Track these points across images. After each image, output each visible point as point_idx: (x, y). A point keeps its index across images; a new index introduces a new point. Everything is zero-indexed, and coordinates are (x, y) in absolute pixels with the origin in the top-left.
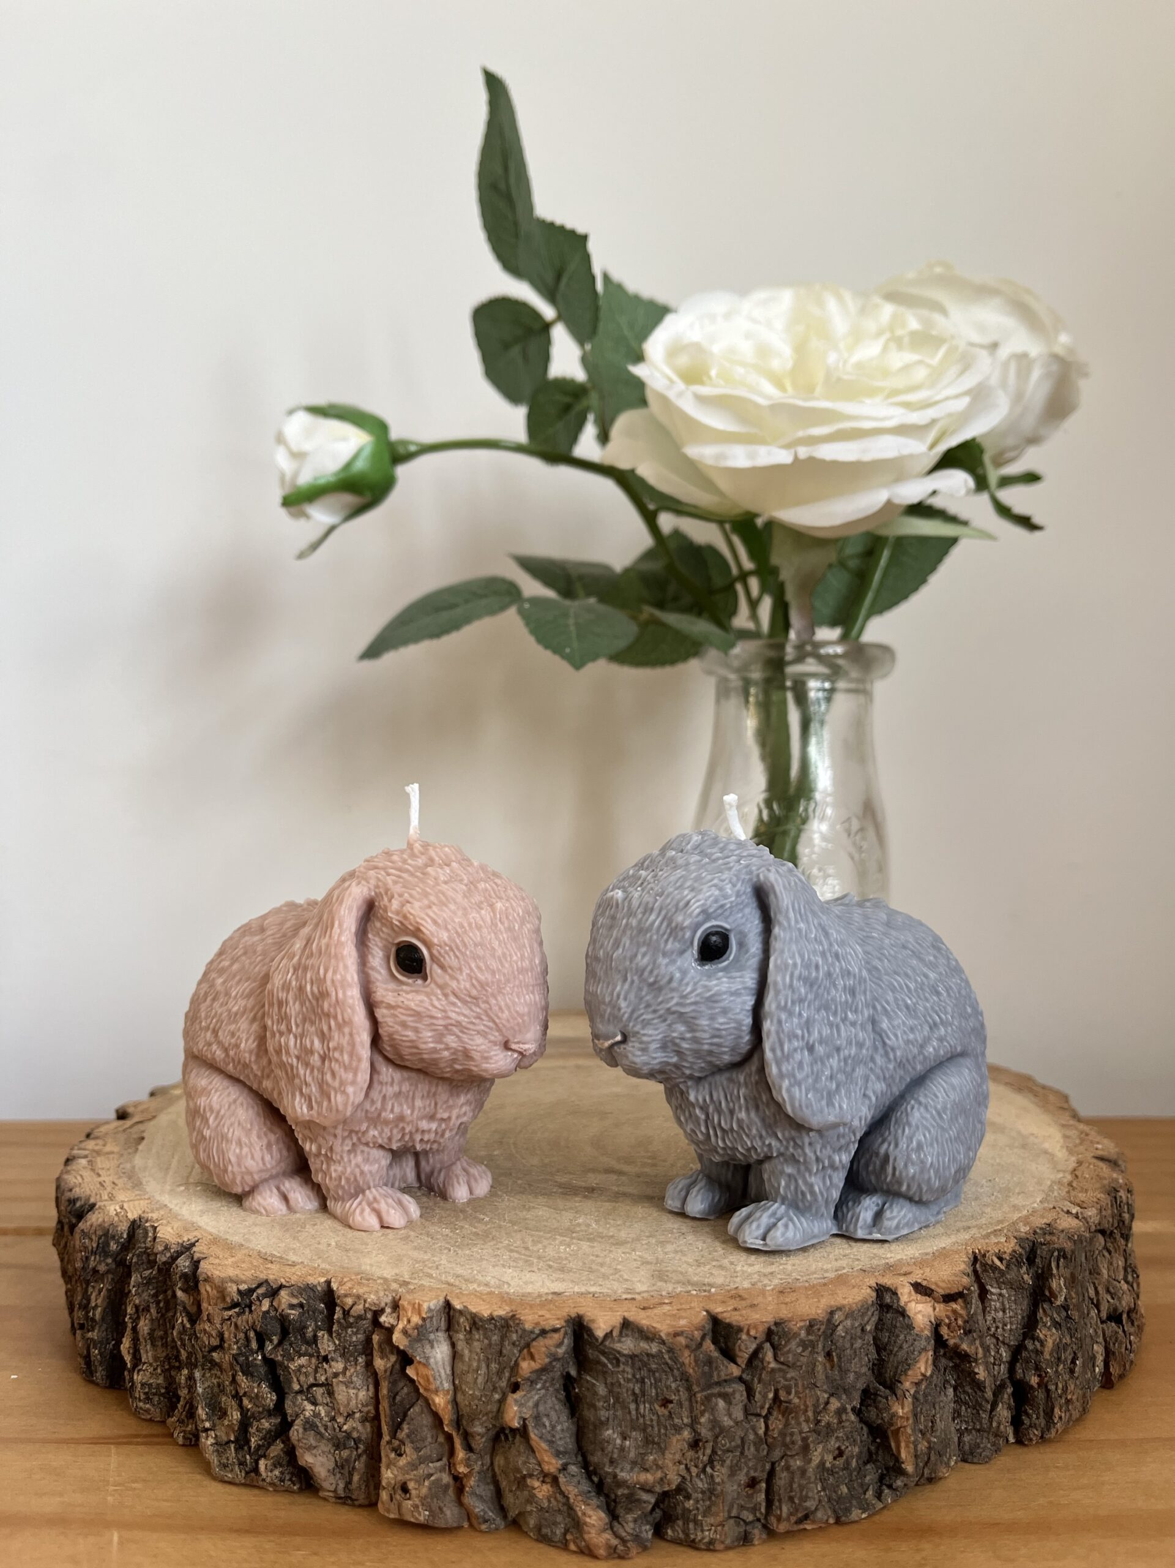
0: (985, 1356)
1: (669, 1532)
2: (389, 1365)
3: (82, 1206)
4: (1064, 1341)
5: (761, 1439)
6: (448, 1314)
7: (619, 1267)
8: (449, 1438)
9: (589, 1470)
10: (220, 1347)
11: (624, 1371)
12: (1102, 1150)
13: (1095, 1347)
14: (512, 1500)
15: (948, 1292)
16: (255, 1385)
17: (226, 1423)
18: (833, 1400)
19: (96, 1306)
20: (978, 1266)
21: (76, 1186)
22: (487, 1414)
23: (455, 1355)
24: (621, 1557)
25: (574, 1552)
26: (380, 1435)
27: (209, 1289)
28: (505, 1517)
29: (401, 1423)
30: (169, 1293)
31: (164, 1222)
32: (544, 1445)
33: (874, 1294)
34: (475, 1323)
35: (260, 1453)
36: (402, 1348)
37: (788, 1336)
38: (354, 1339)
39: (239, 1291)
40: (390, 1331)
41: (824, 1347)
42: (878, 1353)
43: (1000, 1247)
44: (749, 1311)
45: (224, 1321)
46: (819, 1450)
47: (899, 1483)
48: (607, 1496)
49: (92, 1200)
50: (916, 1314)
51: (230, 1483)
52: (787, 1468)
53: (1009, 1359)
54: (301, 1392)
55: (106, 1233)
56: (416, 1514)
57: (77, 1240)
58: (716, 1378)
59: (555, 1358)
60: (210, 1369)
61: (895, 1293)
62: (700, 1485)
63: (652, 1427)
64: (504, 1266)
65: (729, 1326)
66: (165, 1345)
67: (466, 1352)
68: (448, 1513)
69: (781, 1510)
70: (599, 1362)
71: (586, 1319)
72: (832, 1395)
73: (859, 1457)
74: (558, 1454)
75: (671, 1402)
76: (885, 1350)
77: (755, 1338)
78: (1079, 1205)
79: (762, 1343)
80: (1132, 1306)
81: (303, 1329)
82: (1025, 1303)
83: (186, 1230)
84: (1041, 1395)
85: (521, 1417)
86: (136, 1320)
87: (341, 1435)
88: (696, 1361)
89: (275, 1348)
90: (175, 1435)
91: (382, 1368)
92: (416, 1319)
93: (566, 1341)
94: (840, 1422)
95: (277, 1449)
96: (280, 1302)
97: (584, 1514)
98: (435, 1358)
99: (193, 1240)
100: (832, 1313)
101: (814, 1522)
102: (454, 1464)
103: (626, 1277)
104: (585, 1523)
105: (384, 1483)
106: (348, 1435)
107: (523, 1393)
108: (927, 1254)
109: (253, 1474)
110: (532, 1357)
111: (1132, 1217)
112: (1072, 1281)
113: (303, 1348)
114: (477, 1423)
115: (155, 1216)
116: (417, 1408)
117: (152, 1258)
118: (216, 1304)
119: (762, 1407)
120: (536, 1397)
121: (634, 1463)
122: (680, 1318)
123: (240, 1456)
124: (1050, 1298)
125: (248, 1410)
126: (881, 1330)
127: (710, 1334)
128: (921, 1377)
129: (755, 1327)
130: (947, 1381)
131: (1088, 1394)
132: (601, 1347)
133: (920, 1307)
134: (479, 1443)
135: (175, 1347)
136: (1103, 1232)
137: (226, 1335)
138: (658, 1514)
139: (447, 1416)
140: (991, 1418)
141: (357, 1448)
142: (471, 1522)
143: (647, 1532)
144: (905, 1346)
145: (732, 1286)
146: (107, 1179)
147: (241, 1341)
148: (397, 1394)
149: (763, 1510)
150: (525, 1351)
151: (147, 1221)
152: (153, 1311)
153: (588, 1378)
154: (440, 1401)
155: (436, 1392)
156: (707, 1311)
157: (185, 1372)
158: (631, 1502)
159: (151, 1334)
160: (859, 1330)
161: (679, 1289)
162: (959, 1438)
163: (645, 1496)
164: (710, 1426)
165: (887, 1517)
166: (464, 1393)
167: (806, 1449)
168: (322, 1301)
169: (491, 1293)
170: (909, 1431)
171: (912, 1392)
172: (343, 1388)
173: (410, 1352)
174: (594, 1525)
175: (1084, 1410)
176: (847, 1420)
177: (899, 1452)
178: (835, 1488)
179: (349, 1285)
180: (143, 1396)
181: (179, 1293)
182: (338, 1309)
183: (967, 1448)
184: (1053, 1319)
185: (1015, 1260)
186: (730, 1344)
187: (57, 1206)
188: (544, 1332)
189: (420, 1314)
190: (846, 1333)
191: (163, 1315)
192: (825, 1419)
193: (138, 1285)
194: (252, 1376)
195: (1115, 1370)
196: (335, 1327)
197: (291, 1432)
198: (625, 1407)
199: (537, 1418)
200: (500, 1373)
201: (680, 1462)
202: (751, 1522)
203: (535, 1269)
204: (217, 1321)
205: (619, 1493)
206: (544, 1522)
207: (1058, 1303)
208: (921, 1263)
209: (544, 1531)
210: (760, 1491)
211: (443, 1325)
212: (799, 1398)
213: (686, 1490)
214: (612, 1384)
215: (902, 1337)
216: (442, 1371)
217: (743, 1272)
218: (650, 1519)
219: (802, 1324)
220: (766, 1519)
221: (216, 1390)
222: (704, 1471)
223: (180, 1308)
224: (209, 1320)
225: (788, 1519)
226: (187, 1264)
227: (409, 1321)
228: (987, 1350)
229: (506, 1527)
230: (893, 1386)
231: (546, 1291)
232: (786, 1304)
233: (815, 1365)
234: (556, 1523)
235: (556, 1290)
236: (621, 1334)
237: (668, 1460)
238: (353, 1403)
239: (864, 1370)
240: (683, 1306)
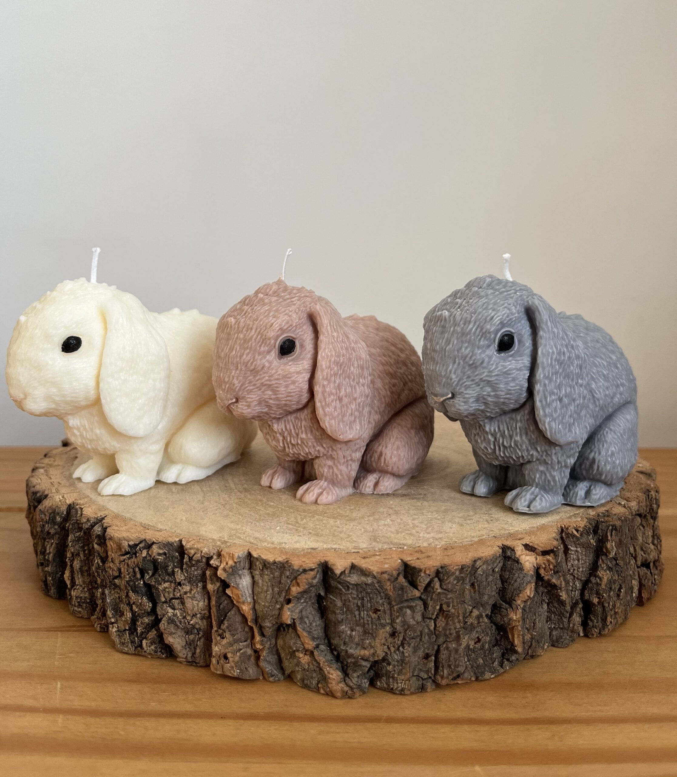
0: (566, 586)
1: (378, 683)
2: (216, 588)
3: (40, 496)
4: (614, 578)
5: (431, 631)
6: (250, 559)
7: (351, 534)
8: (251, 629)
9: (332, 648)
10: (119, 577)
11: (352, 593)
12: (642, 467)
13: (633, 582)
14: (287, 664)
15: (545, 549)
16: (140, 598)
17: (123, 619)
18: (474, 610)
19: (50, 553)
20: (563, 534)
21: (37, 484)
22: (272, 616)
23: (254, 583)
24: (350, 698)
25: (323, 694)
26: (212, 627)
27: (112, 544)
28: (283, 674)
29: (223, 621)
30: (91, 545)
31: (87, 505)
32: (305, 634)
33: (501, 551)
34: (265, 565)
35: (143, 637)
36: (223, 578)
37: (449, 574)
38: (196, 573)
39: (129, 546)
40: (216, 569)
41: (470, 581)
42: (503, 584)
43: (578, 523)
44: (426, 559)
45: (121, 562)
46: (466, 638)
47: (513, 658)
48: (342, 663)
49: (46, 493)
50: (525, 562)
52: (447, 648)
53: (580, 588)
54: (165, 602)
55: (54, 512)
56: (232, 672)
57: (37, 516)
58: (405, 598)
59: (311, 585)
60: (114, 589)
61: (513, 550)
62: (396, 657)
63: (368, 624)
64: (283, 533)
65: (414, 568)
66: (89, 575)
67: (260, 581)
68: (251, 671)
69: (443, 672)
70: (337, 588)
71: (330, 563)
72: (474, 607)
73: (490, 642)
74: (313, 639)
75: (379, 611)
76: (506, 582)
77: (429, 575)
78: (626, 500)
79: (433, 578)
80: (657, 558)
81: (166, 567)
82: (591, 555)
83: (100, 510)
84: (599, 609)
85: (292, 618)
86: (72, 561)
87: (189, 627)
88: (394, 588)
89: (150, 577)
90: (95, 626)
91: (212, 589)
92: (231, 563)
93: (318, 576)
94: (479, 623)
95: (153, 634)
96: (152, 552)
97: (329, 673)
98: (242, 584)
99: (103, 516)
100: (475, 561)
101: (462, 679)
102: (254, 644)
103: (354, 539)
104: (329, 678)
105: (213, 654)
106: (193, 627)
107: (293, 605)
108: (534, 527)
109: (139, 648)
110: (298, 585)
111: (659, 506)
112: (620, 544)
113: (167, 578)
114: (267, 621)
115: (81, 502)
116: (233, 612)
117: (80, 526)
118: (116, 552)
119: (433, 614)
120: (301, 607)
121: (358, 644)
122: (385, 563)
123: (132, 638)
124: (607, 553)
125: (136, 612)
126: (505, 571)
127: (403, 573)
128: (527, 598)
129: (429, 569)
130: (544, 600)
131: (628, 609)
132: (339, 580)
133: (528, 558)
134: (268, 632)
135: (94, 576)
136: (640, 515)
137: (122, 570)
138: (372, 673)
139: (250, 617)
140: (569, 622)
141: (199, 634)
142: (264, 676)
143: (365, 683)
144: (518, 580)
145: (417, 545)
146: (55, 481)
147: (131, 573)
148: (221, 604)
149: (433, 672)
150: (294, 581)
151: (77, 505)
152: (82, 555)
153: (331, 597)
154: (246, 608)
155: (243, 603)
156: (401, 560)
157: (100, 590)
158: (356, 666)
159: (81, 568)
160: (491, 572)
161: (386, 547)
162: (550, 633)
163: (364, 663)
164: (402, 624)
165: (506, 676)
166: (259, 604)
167: (458, 638)
168: (177, 551)
169: (275, 548)
170: (520, 628)
171: (522, 606)
172: (190, 600)
173: (227, 580)
174: (334, 679)
175: (626, 618)
176: (483, 622)
177: (514, 640)
178: (476, 660)
179: (192, 542)
180: (77, 604)
181: (96, 546)
182: (186, 556)
183: (555, 638)
184: (607, 565)
185: (586, 532)
186: (414, 579)
187: (27, 496)
188: (305, 571)
189: (233, 559)
190: (483, 572)
191: (88, 558)
192: (470, 621)
193: (73, 541)
194: (138, 593)
195: (645, 595)
196: (185, 566)
197: (160, 625)
198: (352, 613)
199: (301, 618)
200: (279, 593)
201: (384, 644)
202: (426, 679)
203: (301, 534)
204: (117, 562)
205: (349, 661)
206: (305, 677)
207: (611, 556)
208: (529, 533)
209: (306, 682)
210: (431, 661)
211: (247, 566)
212: (454, 609)
213: (388, 660)
214: (345, 600)
215: (517, 575)
216: (247, 592)
217: (424, 537)
218: (367, 676)
219: (457, 567)
220: (434, 676)
221: (118, 600)
222: (398, 649)
223: (96, 554)
224: (112, 561)
225: (447, 678)
226: (100, 529)
227: (227, 564)
228: (567, 582)
229: (284, 679)
230: (510, 602)
231: (307, 547)
232: (448, 556)
233: (464, 591)
234: (312, 678)
235: (313, 547)
236: (350, 572)
237: (377, 643)
238: (196, 609)
239: (494, 593)
240: (387, 557)
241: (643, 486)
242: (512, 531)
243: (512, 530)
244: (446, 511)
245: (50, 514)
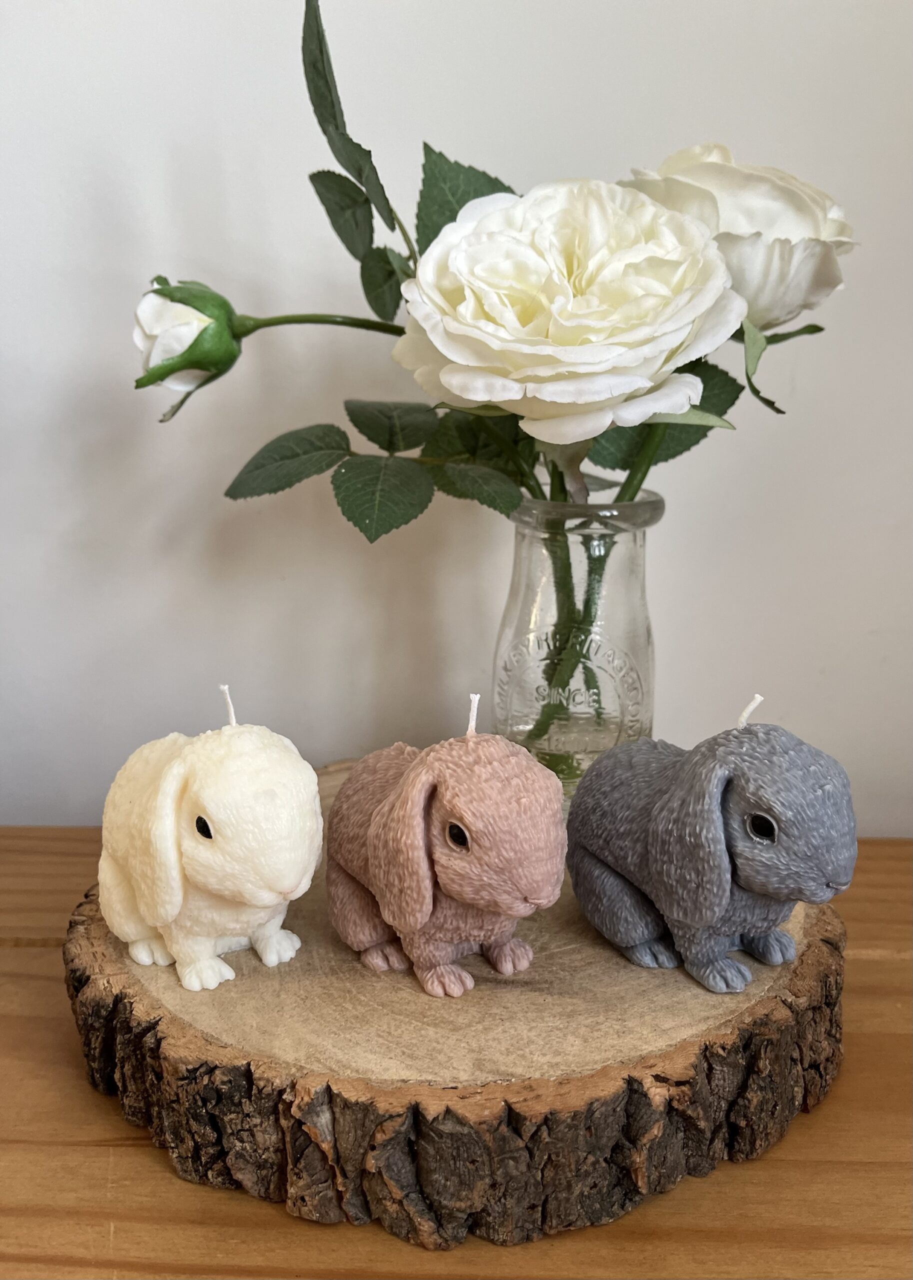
1: (478, 1232)
2: (290, 1124)
3: (81, 977)
4: (767, 1097)
5: (538, 1182)
6: (329, 1094)
7: (452, 1055)
8: (332, 1167)
9: (424, 1196)
10: (177, 1101)
11: (445, 1142)
12: (829, 931)
13: (796, 1089)
14: (374, 1209)
15: (678, 1080)
16: (202, 1127)
17: (184, 1146)
18: (590, 1156)
19: (95, 1048)
20: (707, 1052)
21: (76, 955)
22: (356, 1160)
23: (334, 1120)
24: (443, 1250)
25: (413, 1245)
26: (286, 1163)
27: (167, 1063)
28: (370, 1218)
29: (299, 1158)
30: (143, 1055)
31: (138, 999)
32: (393, 1182)
33: (625, 1086)
34: (346, 1104)
35: (208, 1167)
36: (297, 1116)
37: (558, 1122)
38: (266, 1106)
39: (188, 1070)
40: (290, 1104)
41: (584, 1126)
42: (626, 1121)
43: (726, 1037)
44: (534, 1101)
46: (579, 1186)
47: (637, 1198)
48: (435, 1212)
49: (87, 973)
50: (655, 1095)
51: (190, 1181)
52: (556, 1198)
53: (726, 1109)
55: (98, 1004)
56: (311, 1215)
57: (79, 1008)
58: (507, 1148)
59: (398, 1133)
60: (172, 1113)
61: (640, 1083)
62: (497, 1209)
63: (465, 1175)
64: (371, 1052)
65: (518, 1114)
68: (332, 1215)
69: (551, 1222)
70: (429, 1135)
71: (421, 1107)
72: (589, 1153)
73: (608, 1185)
74: (402, 1188)
75: (477, 1162)
76: (632, 1116)
77: (536, 1123)
78: (794, 994)
79: (540, 1126)
80: (832, 1052)
81: (231, 1097)
82: (740, 1075)
83: (153, 1008)
84: (748, 1132)
85: (376, 1166)
86: (122, 1063)
87: (260, 1161)
88: (494, 1139)
89: (214, 1107)
90: (153, 1141)
91: (285, 1125)
92: (306, 1099)
93: (406, 1121)
94: (595, 1169)
95: (218, 1166)
96: (215, 1079)
97: (420, 1224)
98: (321, 1121)
99: (157, 1018)
100: (592, 1103)
101: (575, 1227)
102: (336, 1186)
103: (455, 1065)
104: (420, 1229)
105: (289, 1195)
106: (266, 1161)
107: (377, 1152)
108: (671, 1046)
109: (204, 1178)
110: (384, 1132)
111: (839, 991)
112: (777, 1058)
113: (233, 1109)
114: (349, 1163)
115: (130, 992)
116: (310, 1149)
117: (130, 1026)
118: (172, 1075)
119: (539, 1164)
120: (387, 1153)
121: (453, 1195)
122: (486, 1108)
123: (195, 1167)
124: (759, 1072)
125: (198, 1141)
126: (629, 1107)
127: (505, 1120)
128: (654, 1137)
129: (536, 1116)
130: (678, 1129)
131: (785, 1124)
132: (431, 1126)
133: (658, 1090)
134: (351, 1175)
136: (811, 1009)
137: (181, 1096)
138: (469, 1223)
139: (331, 1155)
140: (709, 1149)
141: (272, 1168)
142: (348, 1220)
143: (463, 1232)
144: (645, 1117)
145: (527, 1076)
146: (98, 950)
147: (191, 1100)
148: (296, 1141)
149: (539, 1223)
150: (379, 1126)
151: (126, 997)
153: (423, 1143)
154: (325, 1146)
155: (322, 1141)
156: (506, 1101)
157: (156, 1109)
158: (451, 1218)
159: (133, 1075)
160: (611, 1113)
161: (490, 1079)
162: (686, 1161)
163: (460, 1215)
164: (503, 1175)
165: (627, 1220)
166: (340, 1145)
167: (569, 1187)
168: (244, 1079)
169: (358, 1079)
170: (644, 1170)
171: (648, 1146)
172: (261, 1134)
173: (303, 1119)
174: (426, 1231)
175: (780, 1136)
176: (599, 1166)
177: (637, 1181)
178: (591, 1206)
179: (262, 1068)
181: (148, 1059)
182: (254, 1086)
183: (692, 1166)
184: (759, 1085)
185: (734, 1050)
186: (518, 1126)
188: (391, 1117)
189: (309, 1095)
190: (602, 1114)
191: (139, 1068)
192: (584, 1168)
193: (123, 1043)
194: (200, 1122)
195: (811, 1101)
196: (253, 1098)
197: (227, 1158)
198: (446, 1161)
199: (388, 1167)
200: (363, 1137)
201: (483, 1196)
202: (531, 1229)
203: (392, 1055)
204: (174, 1086)
205: (443, 1212)
206: (394, 1225)
207: (764, 1075)
208: (665, 1055)
210: (537, 1211)
211: (326, 1100)
212: (565, 1158)
213: (487, 1212)
214: (438, 1149)
215: (643, 1110)
216: (326, 1130)
217: (538, 1062)
218: (464, 1226)
219: (569, 1114)
220: (541, 1227)
221: (177, 1124)
222: (500, 1200)
223: (149, 1067)
224: (168, 1084)
225: (557, 1227)
226: (153, 1041)
227: (302, 1099)
229: (371, 1224)
230: (634, 1141)
231: (398, 1078)
232: (561, 1095)
233: (577, 1137)
234: (401, 1226)
235: (404, 1078)
236: (444, 1118)
237: (475, 1195)
238: (268, 1143)
239: (615, 1133)
240: (490, 1096)
241: (822, 968)
242: (645, 1052)
243: (646, 1049)
244: (571, 1015)
245: (93, 1007)
